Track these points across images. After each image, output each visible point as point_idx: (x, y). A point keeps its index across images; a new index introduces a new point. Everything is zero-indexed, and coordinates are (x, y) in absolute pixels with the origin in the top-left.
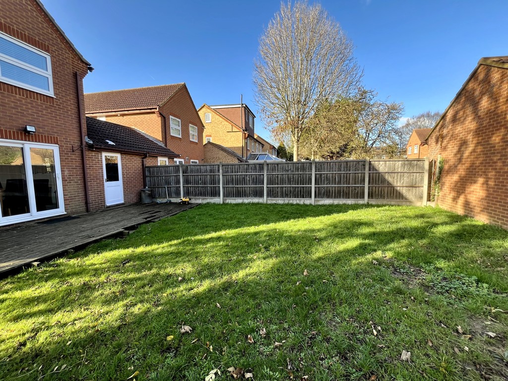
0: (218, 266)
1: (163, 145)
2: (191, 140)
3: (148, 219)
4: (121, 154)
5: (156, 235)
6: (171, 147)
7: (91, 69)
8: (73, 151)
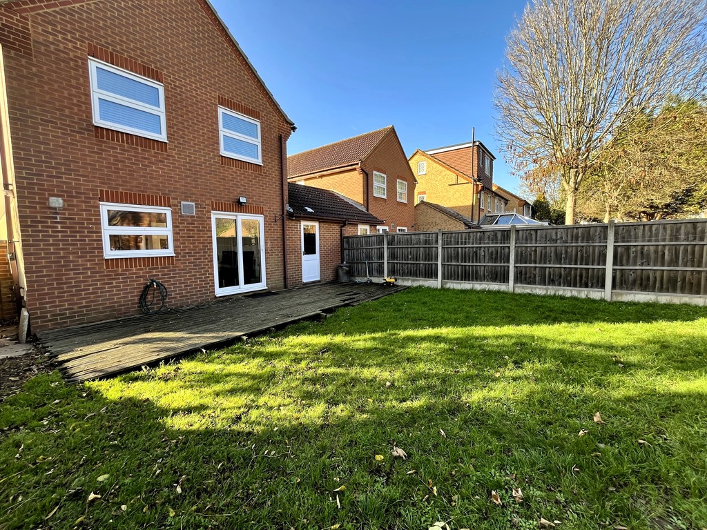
0: (440, 376)
1: (364, 210)
2: (398, 200)
3: (346, 302)
4: (320, 222)
5: (356, 323)
6: (374, 211)
7: (294, 129)
8: (275, 221)
